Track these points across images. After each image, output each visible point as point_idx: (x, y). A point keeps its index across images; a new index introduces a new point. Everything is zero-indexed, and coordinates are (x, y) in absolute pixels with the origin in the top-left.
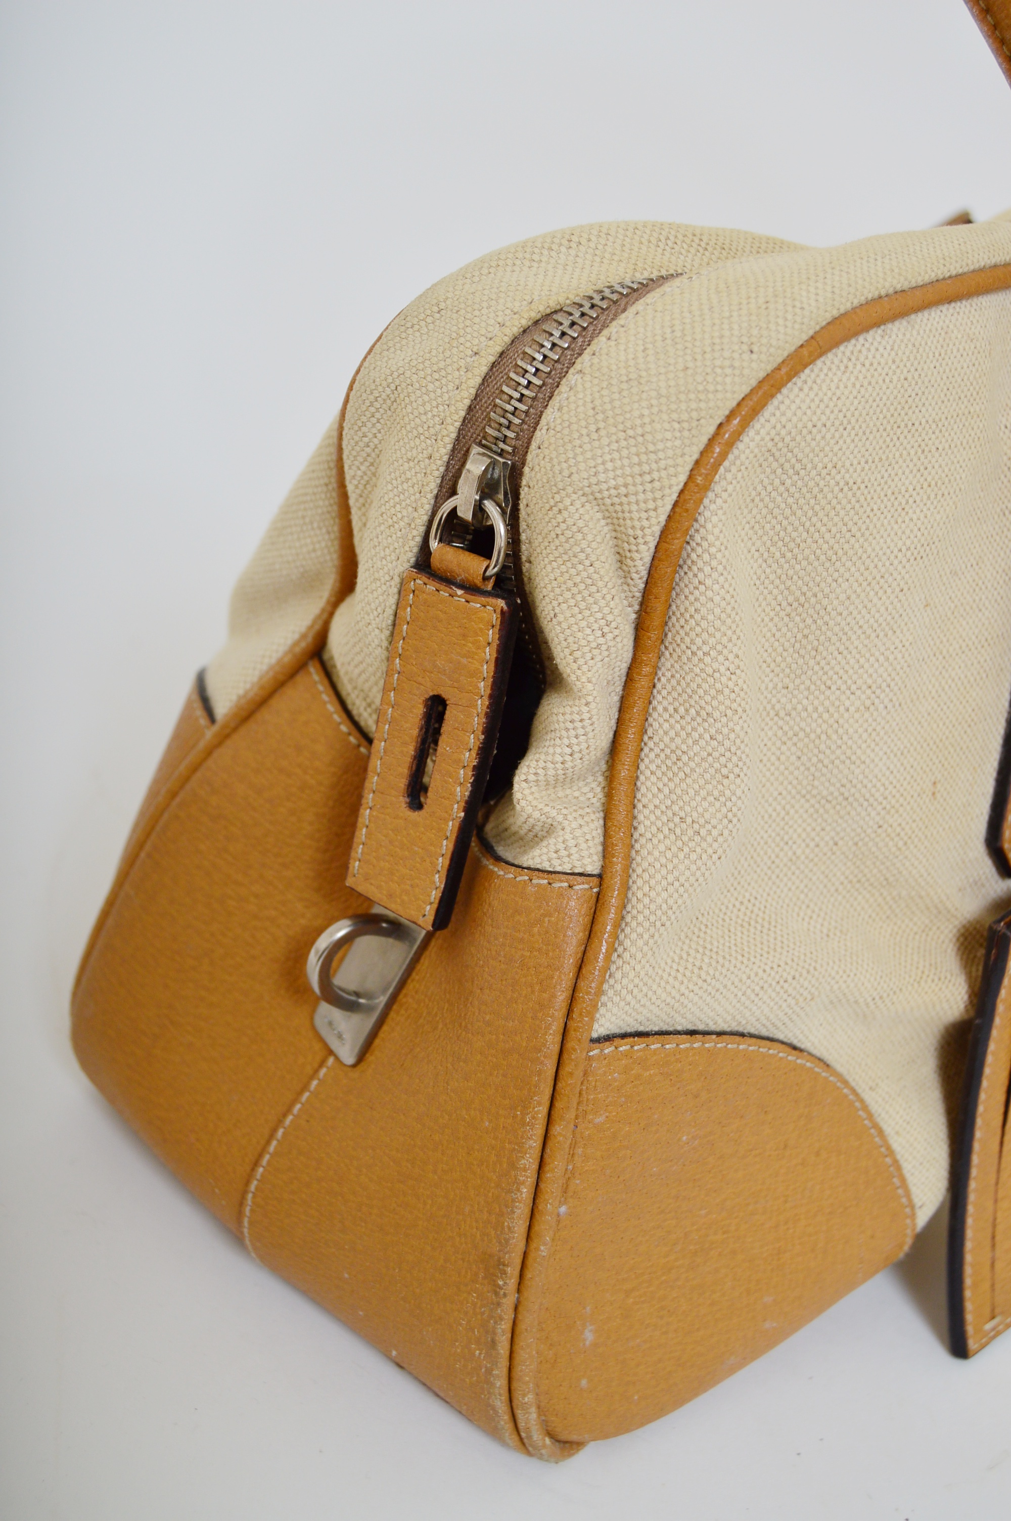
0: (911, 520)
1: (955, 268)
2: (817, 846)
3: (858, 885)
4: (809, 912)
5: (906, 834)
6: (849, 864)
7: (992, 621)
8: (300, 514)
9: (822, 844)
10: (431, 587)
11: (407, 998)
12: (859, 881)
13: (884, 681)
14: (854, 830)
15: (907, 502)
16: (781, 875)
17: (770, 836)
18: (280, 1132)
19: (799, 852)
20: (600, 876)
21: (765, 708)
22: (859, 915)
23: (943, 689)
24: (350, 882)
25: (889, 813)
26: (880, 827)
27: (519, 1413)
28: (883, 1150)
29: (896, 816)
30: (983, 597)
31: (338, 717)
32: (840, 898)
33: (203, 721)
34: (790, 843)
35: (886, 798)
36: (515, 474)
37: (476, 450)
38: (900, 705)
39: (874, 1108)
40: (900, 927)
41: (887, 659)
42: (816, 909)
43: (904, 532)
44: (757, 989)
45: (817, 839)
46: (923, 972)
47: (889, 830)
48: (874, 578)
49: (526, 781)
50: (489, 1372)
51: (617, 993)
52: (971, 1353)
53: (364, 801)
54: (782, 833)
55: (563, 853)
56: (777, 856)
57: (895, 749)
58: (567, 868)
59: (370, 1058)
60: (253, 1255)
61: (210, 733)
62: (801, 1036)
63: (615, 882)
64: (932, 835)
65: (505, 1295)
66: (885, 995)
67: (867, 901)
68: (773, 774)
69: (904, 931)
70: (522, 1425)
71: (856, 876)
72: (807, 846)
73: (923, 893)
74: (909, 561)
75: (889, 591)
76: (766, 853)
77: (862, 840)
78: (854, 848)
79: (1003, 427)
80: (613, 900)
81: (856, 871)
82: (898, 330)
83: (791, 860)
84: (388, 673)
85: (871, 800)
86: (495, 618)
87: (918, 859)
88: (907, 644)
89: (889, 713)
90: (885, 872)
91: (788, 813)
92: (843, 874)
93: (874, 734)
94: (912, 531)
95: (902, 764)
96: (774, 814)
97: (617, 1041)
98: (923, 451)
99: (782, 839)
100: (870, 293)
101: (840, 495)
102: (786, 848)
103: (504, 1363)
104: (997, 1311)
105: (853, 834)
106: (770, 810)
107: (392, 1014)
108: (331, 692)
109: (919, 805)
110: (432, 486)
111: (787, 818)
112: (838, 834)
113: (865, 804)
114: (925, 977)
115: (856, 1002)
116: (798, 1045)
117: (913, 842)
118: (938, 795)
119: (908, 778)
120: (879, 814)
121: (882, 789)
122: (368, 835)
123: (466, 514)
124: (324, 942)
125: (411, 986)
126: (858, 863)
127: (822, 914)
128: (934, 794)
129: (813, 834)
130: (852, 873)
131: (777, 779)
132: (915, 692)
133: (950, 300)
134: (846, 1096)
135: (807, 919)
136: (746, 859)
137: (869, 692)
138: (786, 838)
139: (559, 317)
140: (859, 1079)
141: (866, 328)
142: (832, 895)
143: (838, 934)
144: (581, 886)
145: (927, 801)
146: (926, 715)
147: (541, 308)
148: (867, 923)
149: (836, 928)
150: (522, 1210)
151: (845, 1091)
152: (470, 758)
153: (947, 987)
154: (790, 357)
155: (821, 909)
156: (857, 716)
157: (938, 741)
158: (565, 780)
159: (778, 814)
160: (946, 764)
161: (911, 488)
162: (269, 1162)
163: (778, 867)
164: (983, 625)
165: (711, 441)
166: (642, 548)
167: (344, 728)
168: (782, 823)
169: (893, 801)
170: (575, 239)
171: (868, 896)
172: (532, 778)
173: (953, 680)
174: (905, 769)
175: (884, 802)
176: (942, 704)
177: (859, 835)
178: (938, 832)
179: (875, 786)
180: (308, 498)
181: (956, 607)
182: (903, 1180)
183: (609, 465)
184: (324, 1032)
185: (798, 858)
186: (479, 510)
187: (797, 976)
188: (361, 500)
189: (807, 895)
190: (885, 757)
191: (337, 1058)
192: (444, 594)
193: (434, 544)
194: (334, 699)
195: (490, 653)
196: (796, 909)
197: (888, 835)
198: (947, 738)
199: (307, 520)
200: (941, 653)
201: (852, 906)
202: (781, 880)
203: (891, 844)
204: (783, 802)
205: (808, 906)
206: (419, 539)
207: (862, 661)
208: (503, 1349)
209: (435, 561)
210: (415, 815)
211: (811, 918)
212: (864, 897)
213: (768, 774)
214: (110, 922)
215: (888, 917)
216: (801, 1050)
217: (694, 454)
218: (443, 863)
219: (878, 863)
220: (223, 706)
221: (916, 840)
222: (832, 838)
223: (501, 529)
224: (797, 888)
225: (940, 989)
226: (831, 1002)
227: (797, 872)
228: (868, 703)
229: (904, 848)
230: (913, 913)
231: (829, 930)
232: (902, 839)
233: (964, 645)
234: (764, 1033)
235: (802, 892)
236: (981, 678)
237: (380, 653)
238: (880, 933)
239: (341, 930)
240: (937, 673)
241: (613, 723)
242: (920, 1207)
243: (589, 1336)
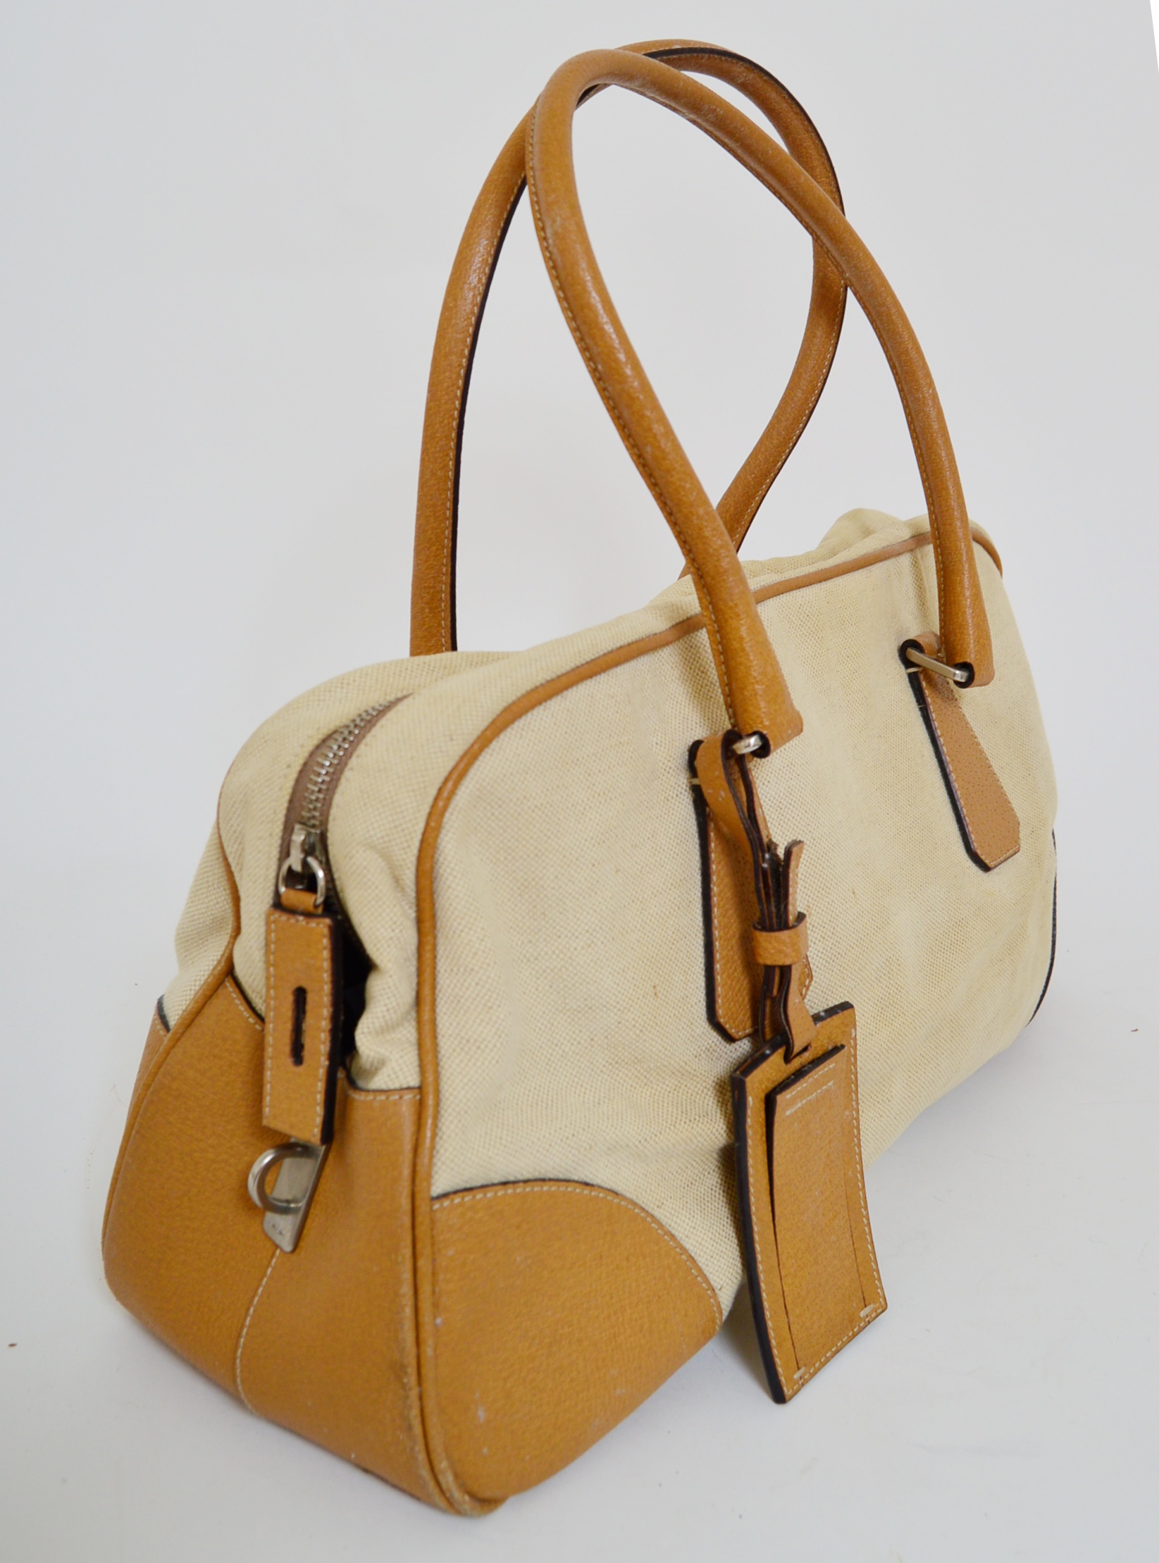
0: (590, 819)
1: (588, 657)
2: (579, 1043)
3: (617, 1066)
4: (583, 1090)
5: (640, 1025)
6: (606, 1052)
7: (674, 871)
8: (205, 880)
9: (582, 1042)
10: (284, 917)
11: (319, 1197)
12: (617, 1062)
13: (597, 925)
14: (602, 1028)
15: (585, 809)
16: (557, 1068)
17: (543, 1043)
18: (252, 1310)
19: (567, 1050)
20: (420, 1088)
21: (519, 958)
22: (623, 1086)
23: (646, 923)
24: (265, 1122)
25: (623, 1012)
26: (619, 1023)
27: (441, 1478)
28: (678, 1250)
29: (629, 1014)
30: (663, 857)
31: (247, 1013)
32: (605, 1076)
33: (162, 1033)
34: (559, 1044)
35: (618, 1003)
36: (323, 838)
37: (297, 827)
38: (613, 939)
39: (664, 1221)
40: (656, 1090)
41: (595, 911)
42: (588, 1087)
43: (586, 829)
44: (547, 1147)
45: (578, 1039)
46: (677, 1118)
47: (627, 1024)
48: (571, 861)
49: (363, 1033)
50: (412, 1449)
51: (443, 1163)
52: (787, 1398)
53: (266, 1066)
54: (551, 1039)
55: (393, 1076)
56: (552, 1055)
57: (617, 969)
58: (397, 1086)
59: (302, 1244)
60: (250, 1407)
61: (168, 1037)
62: (591, 1176)
63: (430, 1089)
64: (661, 1022)
65: (410, 1389)
66: (648, 1138)
67: (627, 1075)
68: (535, 1000)
69: (660, 1092)
70: (444, 1486)
71: (613, 1059)
72: (572, 1044)
73: (666, 1063)
74: (594, 846)
75: (584, 867)
76: (542, 1054)
77: (610, 1034)
78: (606, 1041)
79: (654, 744)
80: (430, 1101)
81: (613, 1056)
82: (555, 704)
83: (562, 1056)
84: (268, 978)
85: (608, 1006)
86: (326, 931)
87: (654, 1040)
88: (608, 899)
89: (605, 946)
90: (633, 1053)
91: (553, 1025)
92: (604, 1059)
93: (598, 962)
94: (592, 826)
95: (625, 978)
96: (543, 1027)
97: (452, 1196)
98: (589, 775)
99: (553, 1043)
100: (528, 686)
101: (534, 815)
102: (557, 1048)
103: (420, 1440)
104: (801, 1363)
105: (602, 1031)
106: (539, 1025)
107: (312, 1211)
108: (241, 997)
109: (645, 1003)
110: (275, 853)
111: (553, 1028)
112: (592, 1033)
113: (605, 1009)
114: (678, 1121)
115: (628, 1146)
116: (591, 1182)
117: (647, 1029)
118: (660, 995)
119: (632, 986)
120: (616, 1014)
121: (614, 997)
122: (272, 1088)
123: (297, 867)
124: (257, 1168)
125: (321, 1188)
126: (613, 1050)
127: (593, 1089)
128: (655, 994)
129: (574, 1036)
130: (610, 1057)
131: (539, 1003)
132: (624, 929)
133: (591, 676)
134: (638, 1214)
135: (582, 1094)
136: (527, 1061)
137: (588, 935)
138: (555, 1042)
139: (336, 736)
140: (648, 1200)
141: (532, 707)
142: (599, 1075)
143: (607, 1101)
144: (408, 1096)
145: (651, 1000)
146: (636, 942)
147: (325, 731)
148: (630, 1091)
149: (605, 1097)
150: (408, 1325)
151: (636, 1211)
152: (325, 1024)
153: (697, 1125)
154: (479, 738)
155: (592, 1086)
156: (583, 952)
157: (650, 958)
158: (388, 1028)
159: (546, 1027)
160: (661, 972)
161: (585, 800)
162: (247, 1333)
163: (553, 1062)
164: (667, 875)
165: (436, 799)
166: (407, 872)
167: (251, 1020)
168: (550, 1033)
169: (624, 1004)
170: (345, 681)
171: (626, 1072)
172: (366, 1030)
173: (652, 916)
174: (628, 981)
175: (618, 1006)
176: (647, 933)
177: (606, 1031)
178: (666, 1019)
179: (608, 996)
180: (208, 869)
181: (642, 867)
182: (700, 1270)
183: (376, 825)
184: (271, 1233)
185: (567, 1054)
186: (305, 864)
187: (576, 1133)
188: (239, 867)
189: (579, 1079)
190: (610, 976)
191: (282, 1250)
192: (293, 921)
193: (283, 889)
194: (243, 1001)
195: (326, 954)
196: (573, 1089)
197: (627, 1028)
198: (657, 955)
199: (210, 883)
200: (638, 899)
201: (616, 1080)
202: (558, 1071)
203: (631, 1033)
204: (548, 1018)
205: (582, 1086)
206: (272, 888)
207: (578, 915)
208: (418, 1430)
209: (284, 901)
210: (300, 1069)
211: (585, 1093)
212: (624, 1073)
213: (532, 1001)
214: (119, 1185)
215: (646, 1084)
216: (592, 1185)
217: (426, 809)
218: (320, 1097)
219: (626, 1048)
220: (173, 1019)
221: (649, 1028)
222: (589, 1036)
223: (320, 874)
224: (571, 1074)
225: (692, 1128)
226: (609, 1149)
227: (569, 1064)
228: (589, 942)
229: (641, 1035)
230: (663, 1078)
231: (599, 1099)
232: (638, 1029)
233: (655, 891)
234: (561, 1176)
235: (575, 1076)
236: (674, 911)
237: (261, 965)
238: (641, 1096)
239: (268, 1158)
240: (638, 913)
241: (414, 985)
242: (720, 1289)
243: (482, 1414)
